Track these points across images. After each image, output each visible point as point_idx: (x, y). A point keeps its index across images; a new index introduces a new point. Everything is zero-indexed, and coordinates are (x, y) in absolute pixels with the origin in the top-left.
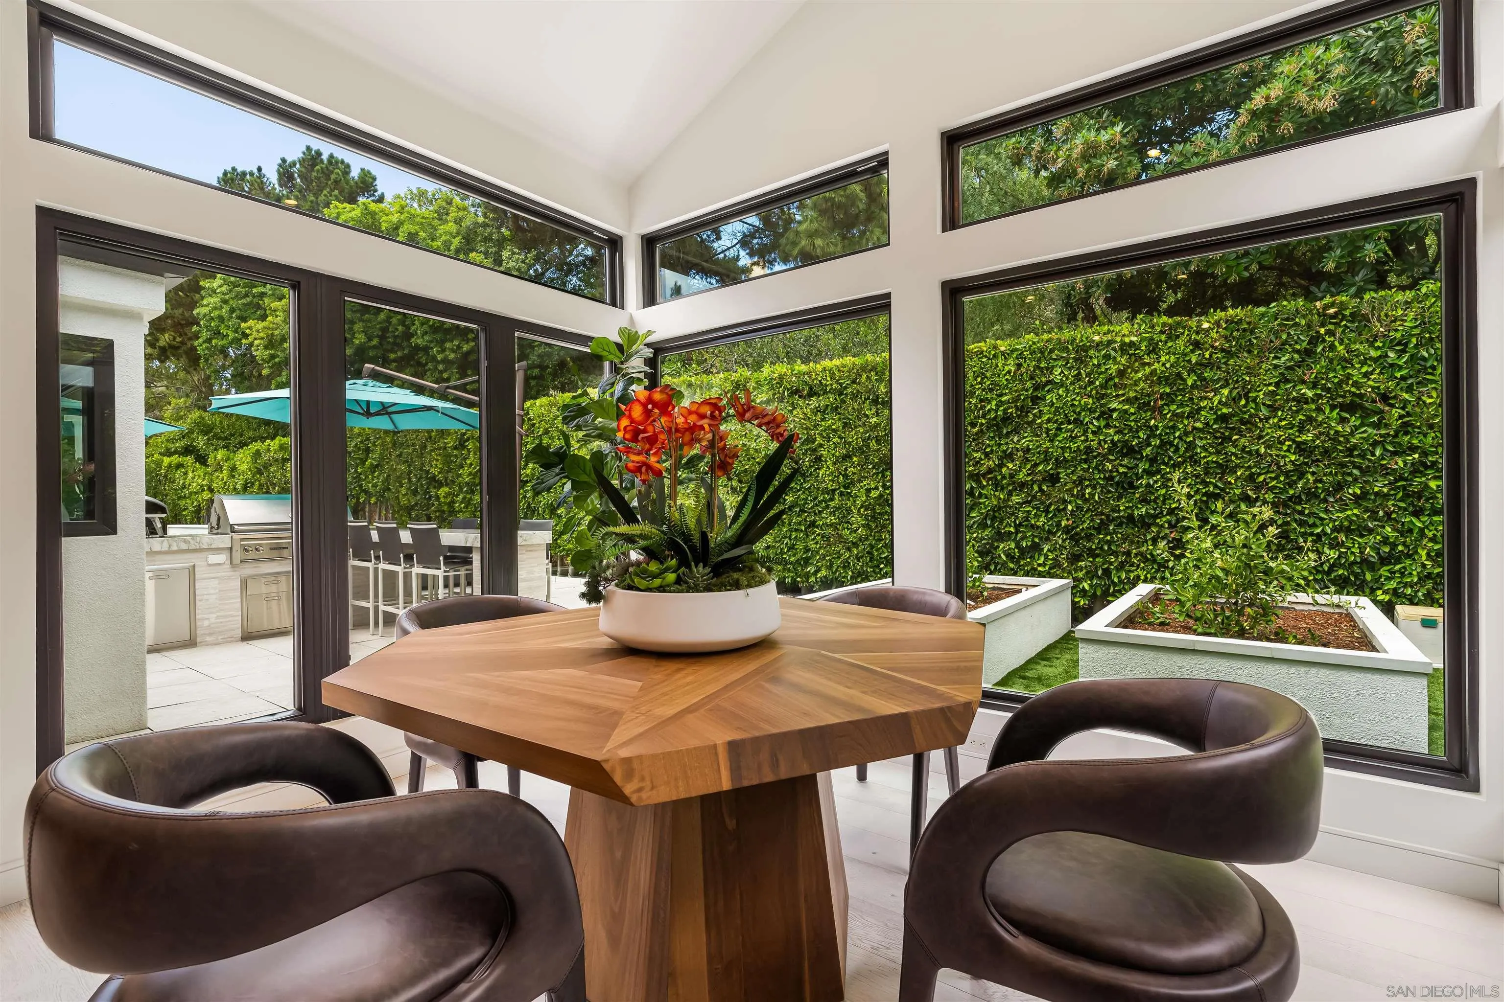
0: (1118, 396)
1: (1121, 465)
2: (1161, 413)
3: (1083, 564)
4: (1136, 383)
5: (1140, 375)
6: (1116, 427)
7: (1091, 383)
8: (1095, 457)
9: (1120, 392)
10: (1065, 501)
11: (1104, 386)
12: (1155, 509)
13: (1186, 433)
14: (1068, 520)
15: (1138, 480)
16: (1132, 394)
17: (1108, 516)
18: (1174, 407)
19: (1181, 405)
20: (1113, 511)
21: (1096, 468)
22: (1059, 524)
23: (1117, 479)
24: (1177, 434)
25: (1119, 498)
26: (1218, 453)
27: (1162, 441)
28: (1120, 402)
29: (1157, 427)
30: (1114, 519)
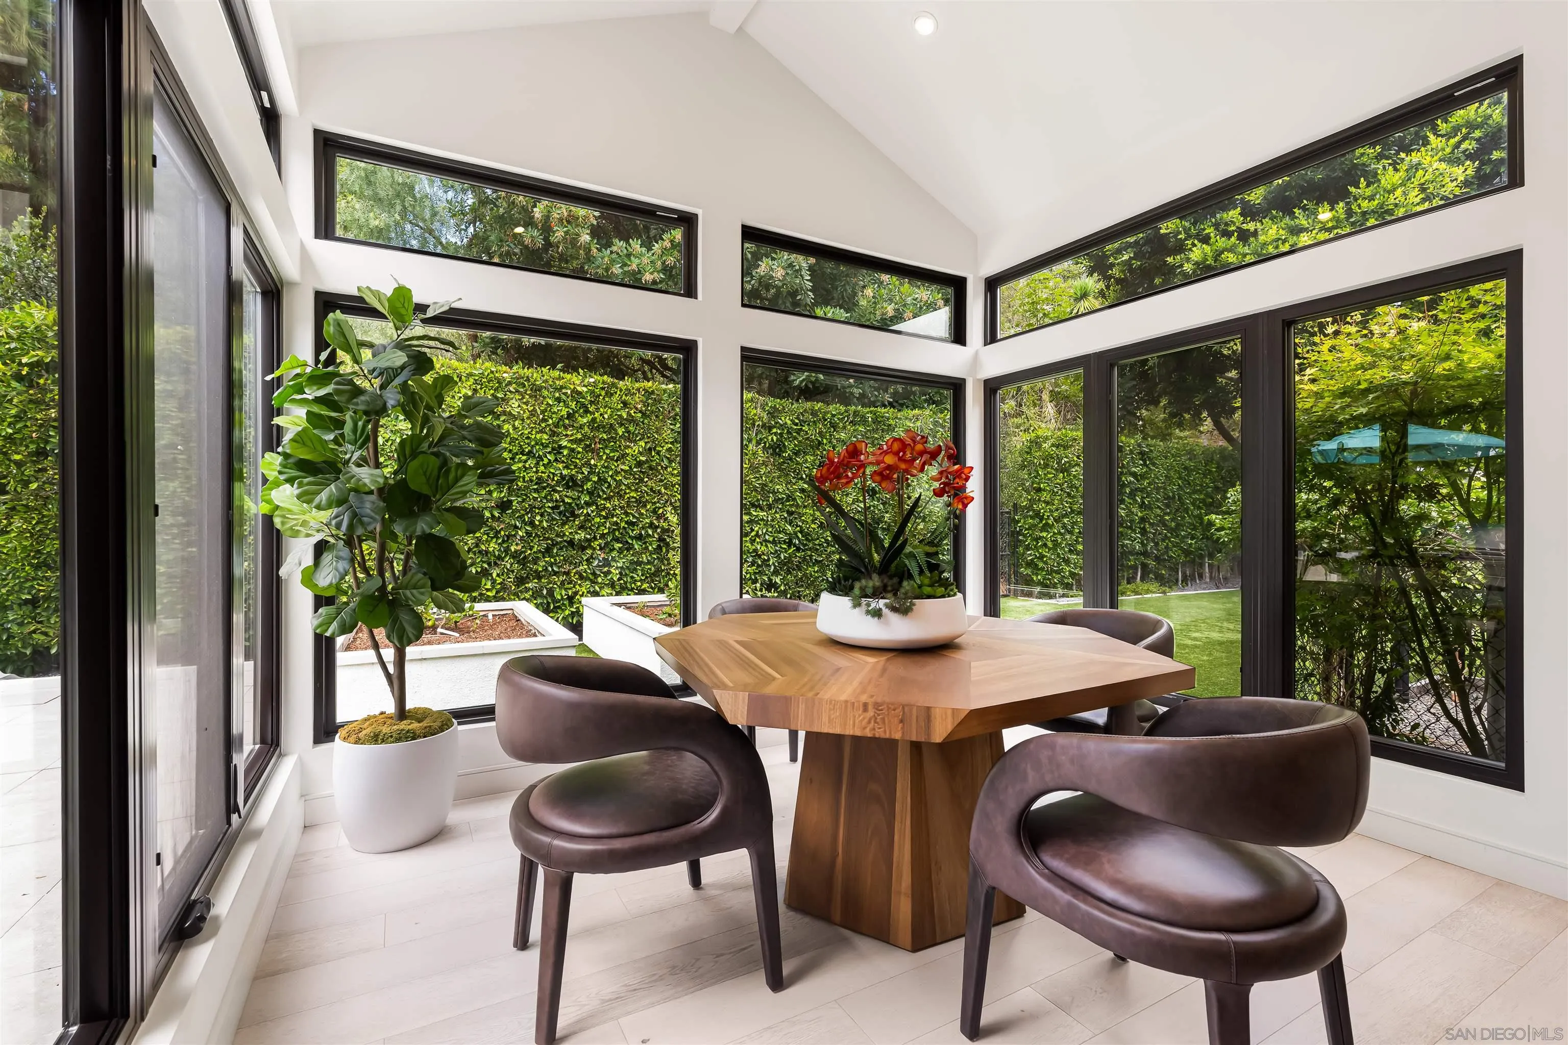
0: (567, 435)
1: (566, 496)
2: (598, 454)
3: (530, 585)
4: (581, 427)
5: (585, 420)
6: (563, 462)
7: (544, 420)
8: (544, 488)
9: (569, 433)
10: (516, 527)
11: (557, 426)
12: (590, 534)
13: (617, 473)
14: (517, 544)
15: (579, 509)
16: (579, 436)
17: (552, 540)
18: (607, 451)
19: (613, 451)
20: (557, 536)
21: (545, 497)
22: (507, 550)
23: (562, 508)
24: (610, 473)
25: (564, 524)
26: (636, 490)
27: (599, 478)
28: (570, 441)
29: (596, 465)
30: (557, 543)
